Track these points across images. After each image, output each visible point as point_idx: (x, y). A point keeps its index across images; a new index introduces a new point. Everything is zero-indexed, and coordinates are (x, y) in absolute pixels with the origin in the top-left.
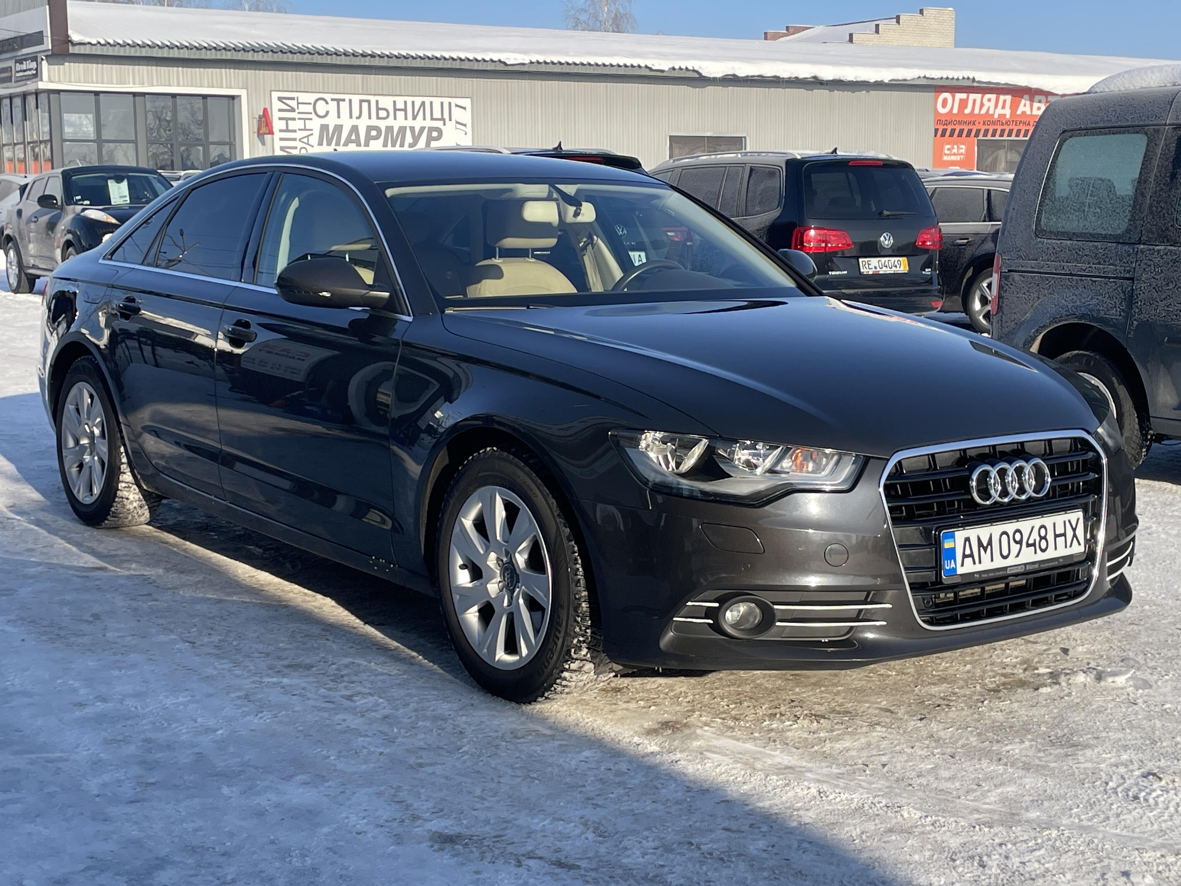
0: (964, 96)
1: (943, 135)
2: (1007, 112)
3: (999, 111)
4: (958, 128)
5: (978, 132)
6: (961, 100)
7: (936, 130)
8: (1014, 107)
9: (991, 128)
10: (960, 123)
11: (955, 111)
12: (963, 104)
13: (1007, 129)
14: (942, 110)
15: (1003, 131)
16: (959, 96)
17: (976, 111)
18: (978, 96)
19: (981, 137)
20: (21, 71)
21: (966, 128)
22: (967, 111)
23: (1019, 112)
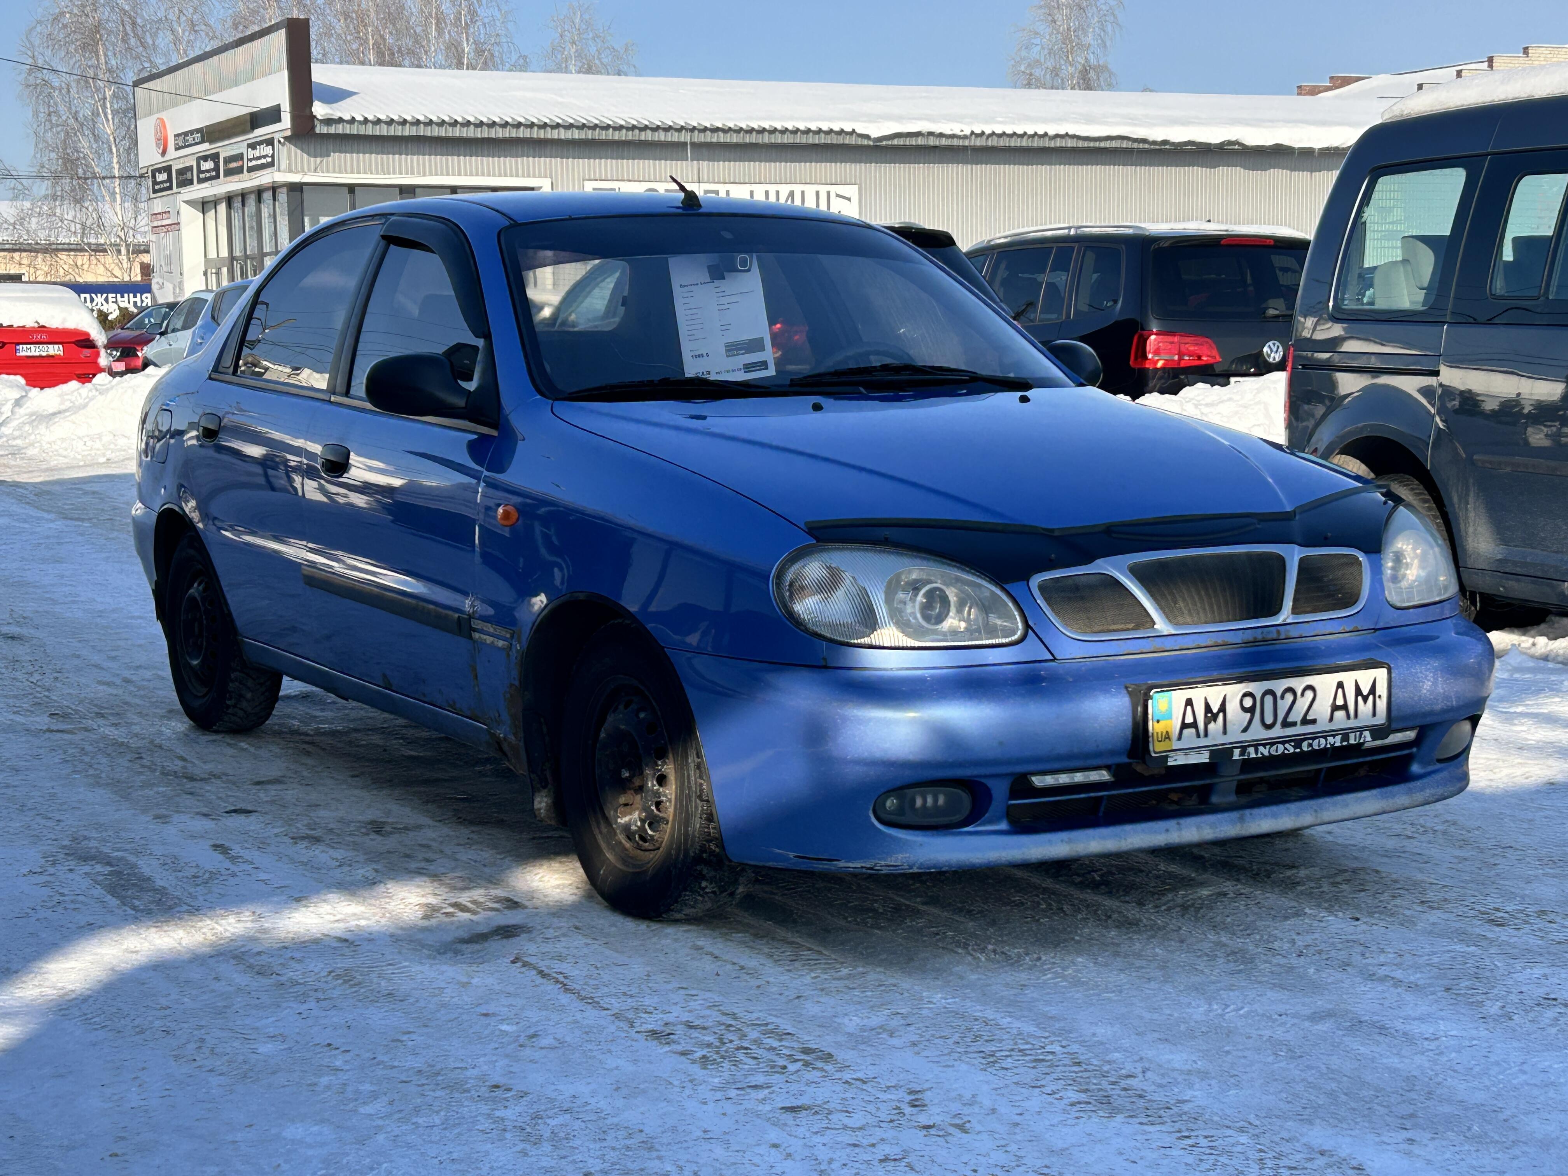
20: (254, 159)
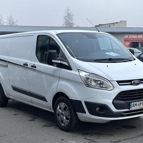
0: (129, 35)
1: (126, 41)
2: (136, 37)
3: (135, 37)
4: (128, 40)
5: (131, 40)
6: (128, 36)
7: (124, 41)
8: (137, 36)
9: (133, 40)
10: (129, 39)
11: (127, 37)
12: (129, 36)
13: (136, 40)
14: (125, 37)
15: (135, 40)
16: (128, 35)
17: (131, 37)
18: (131, 35)
19: (132, 41)
21: (129, 40)
22: (129, 37)
23: (138, 37)
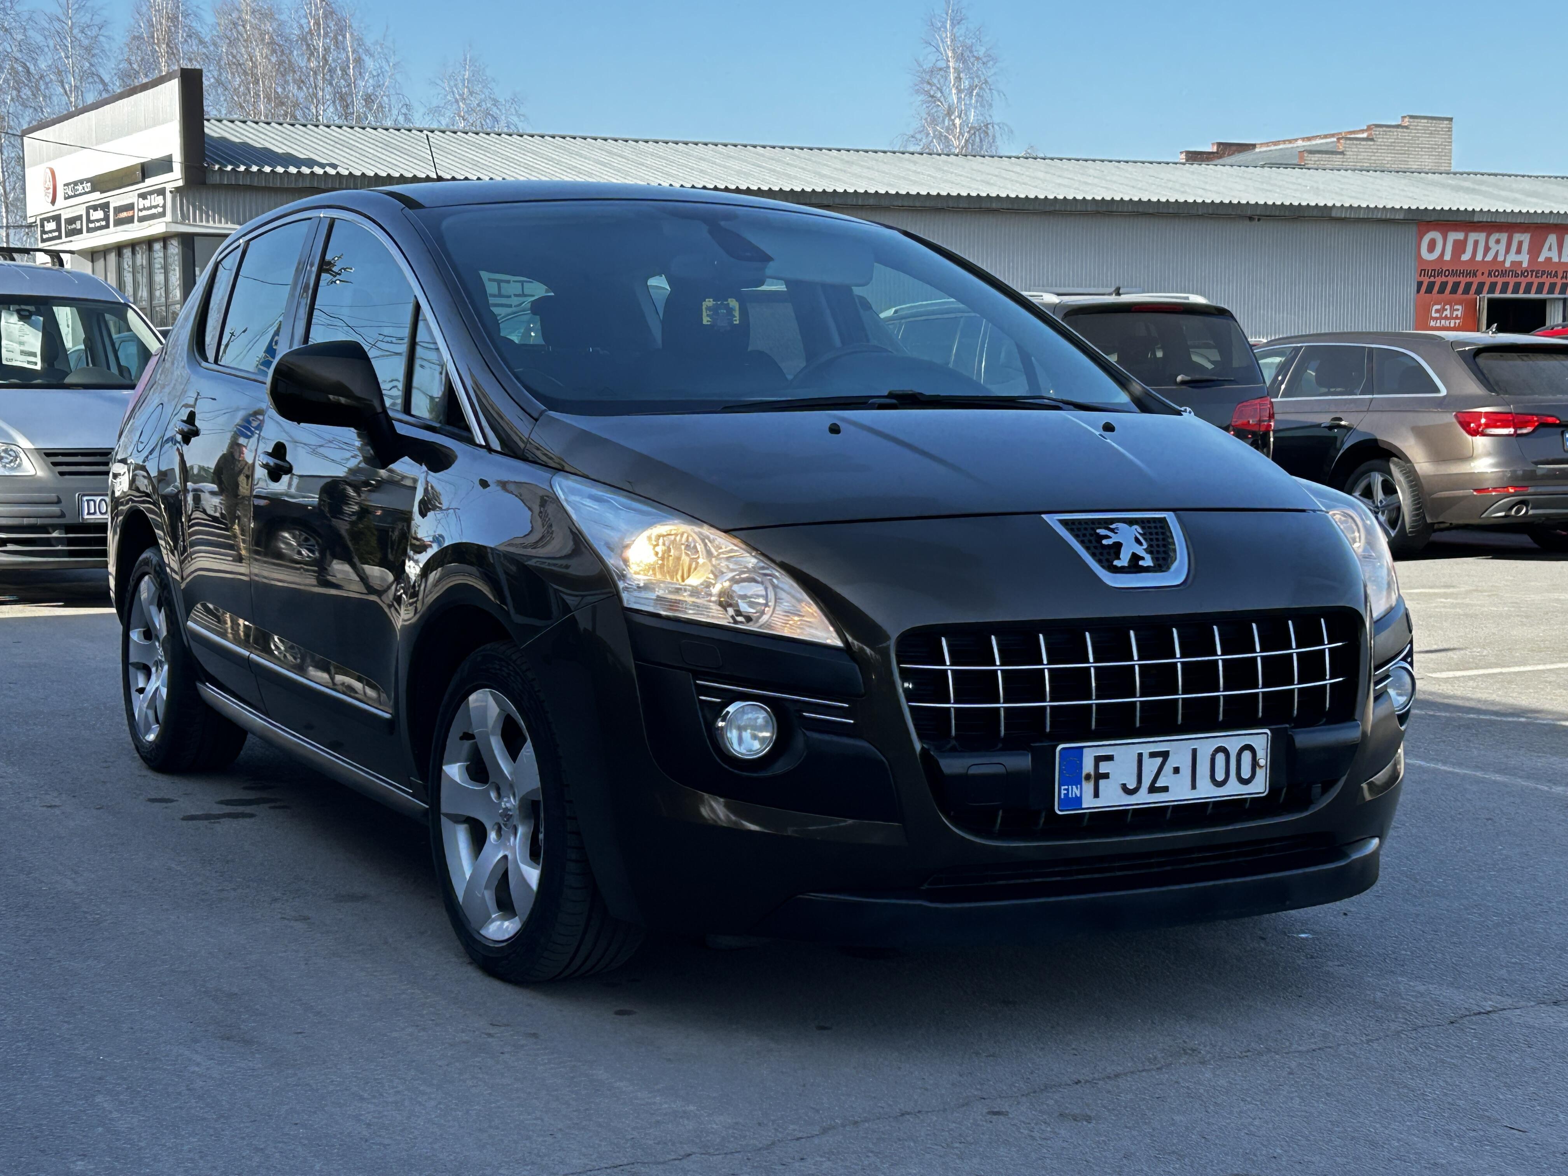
0: (1460, 236)
1: (1429, 290)
4: (1451, 280)
5: (1481, 285)
6: (1456, 242)
7: (1420, 284)
8: (1535, 250)
9: (1500, 281)
10: (1454, 273)
11: (1447, 257)
12: (1459, 247)
13: (1524, 281)
14: (1427, 256)
15: (1517, 285)
16: (1453, 237)
17: (1479, 257)
18: (1481, 237)
19: (1485, 293)
20: (145, 209)
21: (1463, 281)
22: (1466, 257)
23: (1541, 259)
